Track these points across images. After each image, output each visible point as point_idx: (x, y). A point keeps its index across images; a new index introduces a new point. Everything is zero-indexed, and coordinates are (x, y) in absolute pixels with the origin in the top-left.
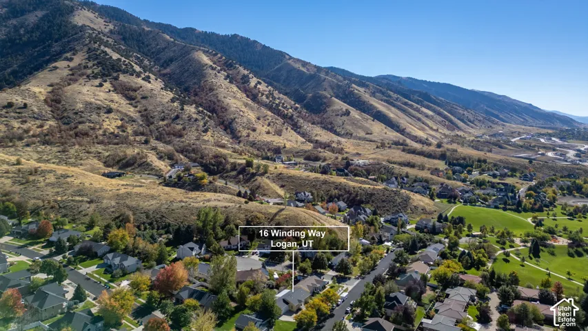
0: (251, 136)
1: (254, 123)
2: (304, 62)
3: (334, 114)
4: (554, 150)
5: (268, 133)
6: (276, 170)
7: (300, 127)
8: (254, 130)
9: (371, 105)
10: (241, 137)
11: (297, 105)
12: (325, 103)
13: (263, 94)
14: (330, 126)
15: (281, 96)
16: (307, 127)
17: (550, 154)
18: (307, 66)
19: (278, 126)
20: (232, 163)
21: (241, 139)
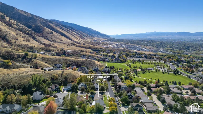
0: (17, 42)
1: (16, 37)
2: (25, 12)
3: (47, 33)
4: (111, 45)
5: (24, 41)
6: (40, 56)
7: (36, 38)
8: (17, 40)
9: (58, 30)
10: (12, 43)
11: (30, 29)
12: (41, 29)
13: (14, 24)
14: (46, 38)
15: (22, 25)
16: (38, 38)
17: (110, 46)
18: (27, 14)
19: (27, 38)
20: (17, 55)
21: (12, 44)
